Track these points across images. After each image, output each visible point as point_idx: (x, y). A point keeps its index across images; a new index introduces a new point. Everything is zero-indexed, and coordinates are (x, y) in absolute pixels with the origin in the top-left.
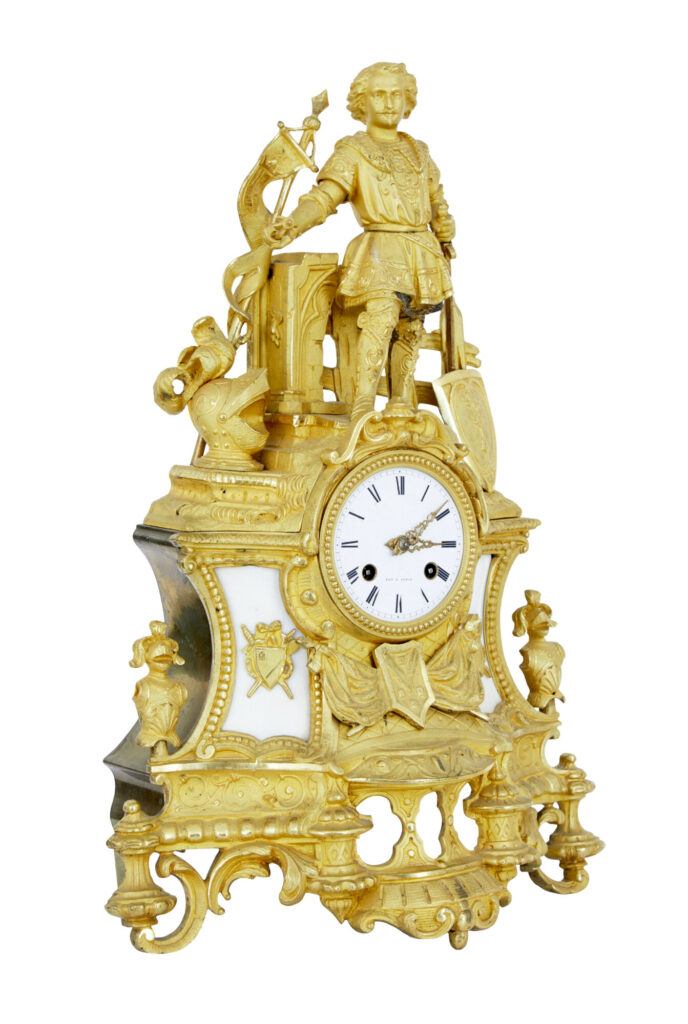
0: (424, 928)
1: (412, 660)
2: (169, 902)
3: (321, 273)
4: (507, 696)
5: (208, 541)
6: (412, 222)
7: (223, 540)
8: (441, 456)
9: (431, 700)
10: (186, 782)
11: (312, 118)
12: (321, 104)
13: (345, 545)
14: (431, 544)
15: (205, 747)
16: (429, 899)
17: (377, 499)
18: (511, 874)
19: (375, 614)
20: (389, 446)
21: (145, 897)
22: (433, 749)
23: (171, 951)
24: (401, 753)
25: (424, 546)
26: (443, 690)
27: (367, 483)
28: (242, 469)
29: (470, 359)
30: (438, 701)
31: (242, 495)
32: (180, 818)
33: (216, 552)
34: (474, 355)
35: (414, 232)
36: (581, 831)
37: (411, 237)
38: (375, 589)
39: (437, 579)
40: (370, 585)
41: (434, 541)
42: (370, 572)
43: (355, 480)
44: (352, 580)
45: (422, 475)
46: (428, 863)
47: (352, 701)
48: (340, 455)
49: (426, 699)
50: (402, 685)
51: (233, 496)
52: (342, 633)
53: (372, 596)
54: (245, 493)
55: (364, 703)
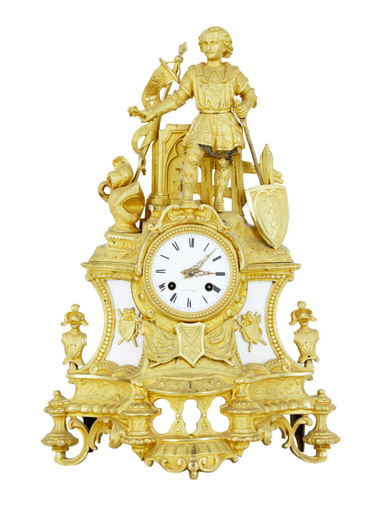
0: (173, 467)
1: (196, 332)
2: (75, 441)
3: (179, 134)
4: (280, 356)
5: (97, 266)
6: (216, 108)
7: (105, 266)
8: (216, 228)
9: (202, 353)
10: (85, 384)
11: (179, 56)
12: (183, 49)
13: (158, 271)
14: (209, 273)
15: (93, 367)
16: (175, 453)
17: (178, 249)
18: (246, 446)
19: (175, 307)
20: (183, 223)
21: (55, 437)
22: (191, 377)
23: (70, 465)
24: (174, 378)
25: (204, 274)
26: (213, 348)
27: (172, 241)
28: (122, 232)
29: (276, 179)
30: (207, 354)
31: (122, 244)
32: (79, 401)
33: (102, 272)
34: (279, 177)
35: (217, 113)
36: (327, 431)
37: (215, 116)
38: (175, 294)
39: (213, 291)
40: (173, 292)
41: (210, 272)
42: (172, 286)
43: (162, 239)
44: (162, 289)
45: (205, 238)
46: (185, 435)
47: (157, 350)
48: (154, 225)
49: (200, 352)
50: (188, 345)
51: (118, 245)
52: (159, 316)
53: (173, 298)
54: (124, 244)
55: (164, 351)
